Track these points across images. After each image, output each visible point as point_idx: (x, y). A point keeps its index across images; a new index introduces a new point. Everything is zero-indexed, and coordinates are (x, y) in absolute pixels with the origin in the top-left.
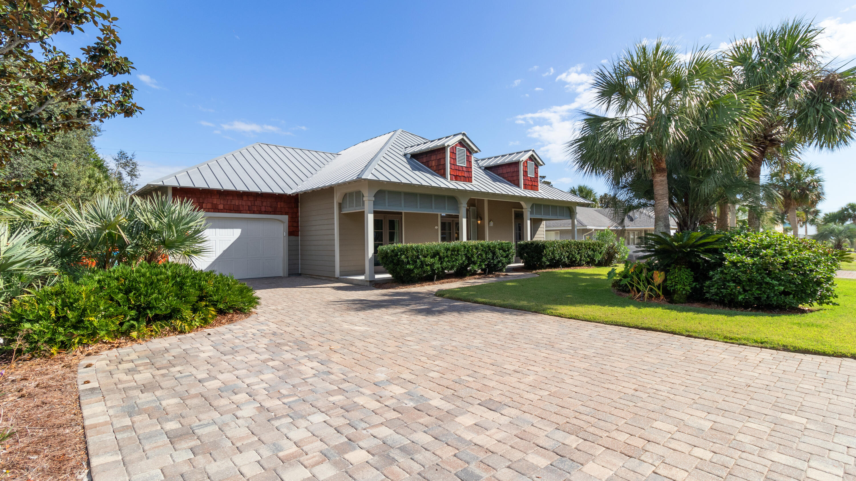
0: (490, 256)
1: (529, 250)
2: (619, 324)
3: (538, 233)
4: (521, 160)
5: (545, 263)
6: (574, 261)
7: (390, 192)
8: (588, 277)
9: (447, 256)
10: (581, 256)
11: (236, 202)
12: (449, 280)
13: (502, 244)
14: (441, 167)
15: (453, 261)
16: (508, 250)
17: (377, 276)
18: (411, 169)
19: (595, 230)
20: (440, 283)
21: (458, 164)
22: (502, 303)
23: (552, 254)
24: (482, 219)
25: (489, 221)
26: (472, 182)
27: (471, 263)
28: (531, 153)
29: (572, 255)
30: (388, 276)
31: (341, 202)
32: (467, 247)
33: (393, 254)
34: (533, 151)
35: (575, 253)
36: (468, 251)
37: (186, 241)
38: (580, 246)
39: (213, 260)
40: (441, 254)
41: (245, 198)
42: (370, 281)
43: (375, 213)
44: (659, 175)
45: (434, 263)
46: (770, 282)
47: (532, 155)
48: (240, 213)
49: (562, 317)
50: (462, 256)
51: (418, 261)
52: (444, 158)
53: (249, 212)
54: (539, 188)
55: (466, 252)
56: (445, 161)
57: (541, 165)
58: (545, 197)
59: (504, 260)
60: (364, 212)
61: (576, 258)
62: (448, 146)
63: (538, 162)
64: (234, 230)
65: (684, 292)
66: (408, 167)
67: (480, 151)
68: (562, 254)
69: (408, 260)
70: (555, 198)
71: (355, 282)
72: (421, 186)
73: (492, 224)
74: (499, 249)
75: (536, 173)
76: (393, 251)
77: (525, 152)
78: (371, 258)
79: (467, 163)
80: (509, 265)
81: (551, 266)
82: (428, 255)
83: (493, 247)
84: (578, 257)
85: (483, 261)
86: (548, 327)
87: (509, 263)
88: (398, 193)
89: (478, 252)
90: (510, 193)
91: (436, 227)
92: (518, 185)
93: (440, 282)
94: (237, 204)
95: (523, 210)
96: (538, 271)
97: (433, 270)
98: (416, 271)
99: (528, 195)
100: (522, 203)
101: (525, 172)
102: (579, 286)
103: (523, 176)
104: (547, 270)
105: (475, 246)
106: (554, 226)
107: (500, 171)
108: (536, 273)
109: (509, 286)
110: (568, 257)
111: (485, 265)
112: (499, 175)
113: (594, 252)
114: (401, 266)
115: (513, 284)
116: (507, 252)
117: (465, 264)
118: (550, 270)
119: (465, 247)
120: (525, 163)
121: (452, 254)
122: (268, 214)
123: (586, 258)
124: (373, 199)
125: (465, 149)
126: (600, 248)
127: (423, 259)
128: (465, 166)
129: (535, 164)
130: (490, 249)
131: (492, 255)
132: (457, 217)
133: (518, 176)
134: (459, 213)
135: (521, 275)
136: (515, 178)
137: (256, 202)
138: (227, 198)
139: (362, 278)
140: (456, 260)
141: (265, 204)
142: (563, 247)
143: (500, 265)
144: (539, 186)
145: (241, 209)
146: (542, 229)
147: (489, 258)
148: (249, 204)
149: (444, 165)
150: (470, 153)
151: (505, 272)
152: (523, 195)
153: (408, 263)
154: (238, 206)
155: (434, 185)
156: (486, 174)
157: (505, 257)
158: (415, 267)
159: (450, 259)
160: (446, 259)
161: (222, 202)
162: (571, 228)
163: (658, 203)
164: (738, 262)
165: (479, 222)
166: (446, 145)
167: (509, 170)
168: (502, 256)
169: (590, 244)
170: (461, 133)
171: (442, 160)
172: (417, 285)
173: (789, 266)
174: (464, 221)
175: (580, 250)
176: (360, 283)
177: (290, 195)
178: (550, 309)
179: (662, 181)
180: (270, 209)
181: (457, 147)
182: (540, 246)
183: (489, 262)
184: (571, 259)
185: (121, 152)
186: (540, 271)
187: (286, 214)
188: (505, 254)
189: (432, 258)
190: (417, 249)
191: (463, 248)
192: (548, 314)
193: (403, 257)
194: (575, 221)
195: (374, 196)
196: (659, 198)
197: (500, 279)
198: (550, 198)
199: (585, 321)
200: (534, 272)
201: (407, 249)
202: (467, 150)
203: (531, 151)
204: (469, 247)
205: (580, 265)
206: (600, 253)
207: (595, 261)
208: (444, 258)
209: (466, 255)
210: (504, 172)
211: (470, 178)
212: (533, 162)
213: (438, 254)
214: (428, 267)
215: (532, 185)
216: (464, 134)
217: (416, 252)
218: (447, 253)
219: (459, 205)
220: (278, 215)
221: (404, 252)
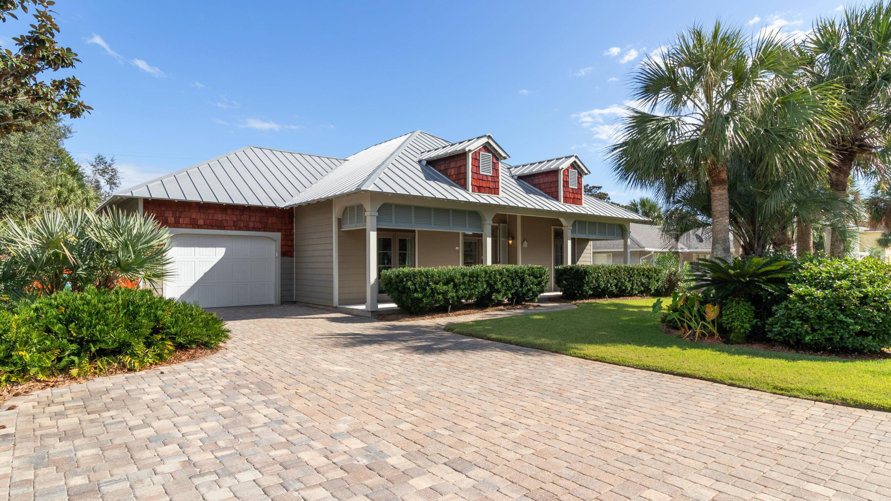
0: (518, 283)
1: (569, 277)
2: (651, 368)
3: (583, 255)
4: (560, 168)
5: (587, 292)
6: (625, 290)
7: (398, 206)
8: (636, 310)
9: (464, 283)
10: (632, 284)
11: (219, 216)
12: (467, 311)
13: (533, 269)
14: (461, 176)
15: (472, 289)
16: (541, 276)
17: (381, 306)
18: (424, 179)
19: (655, 252)
20: (456, 315)
21: (481, 173)
22: (519, 340)
23: (596, 281)
24: (513, 238)
25: (523, 241)
26: (498, 194)
27: (494, 292)
28: (573, 159)
29: (622, 283)
30: (393, 305)
31: (341, 217)
32: (489, 272)
33: (398, 280)
34: (576, 157)
35: (625, 280)
36: (490, 277)
37: (146, 263)
38: (631, 272)
39: (192, 285)
40: (456, 280)
41: (229, 212)
42: (372, 312)
43: (379, 230)
44: (718, 187)
45: (448, 291)
46: (844, 320)
47: (575, 162)
48: (224, 229)
49: (586, 359)
50: (482, 282)
51: (428, 288)
52: (465, 165)
53: (234, 228)
54: (583, 201)
55: (487, 279)
56: (466, 169)
57: (586, 174)
58: (589, 213)
59: (535, 288)
60: (365, 229)
61: (626, 287)
62: (470, 151)
63: (582, 170)
64: (217, 248)
65: (742, 331)
66: (422, 175)
67: (509, 157)
68: (608, 282)
69: (416, 287)
70: (602, 214)
71: (355, 313)
72: (435, 199)
73: (526, 244)
74: (529, 275)
75: (580, 184)
76: (397, 276)
77: (566, 157)
78: (374, 284)
79: (493, 171)
80: (542, 294)
81: (593, 296)
82: (439, 281)
83: (521, 273)
84: (629, 285)
85: (509, 289)
86: (564, 370)
87: (542, 292)
88: (408, 208)
89: (502, 278)
90: (546, 208)
91: (457, 248)
92: (557, 198)
93: (455, 313)
94: (220, 219)
95: (563, 228)
96: (578, 301)
97: (446, 300)
98: (425, 300)
99: (568, 211)
100: (562, 220)
101: (566, 183)
102: (622, 321)
103: (564, 186)
104: (590, 301)
105: (498, 271)
106: (605, 248)
107: (536, 181)
108: (575, 304)
109: (537, 319)
110: (616, 285)
111: (512, 294)
112: (534, 185)
113: (649, 279)
114: (407, 294)
115: (541, 317)
116: (540, 279)
117: (486, 292)
118: (593, 301)
119: (486, 273)
120: (566, 171)
121: (470, 281)
122: (256, 231)
123: (639, 286)
124: (377, 214)
125: (491, 155)
126: (657, 275)
127: (433, 286)
128: (491, 174)
129: (579, 173)
130: (517, 275)
131: (520, 282)
132: (481, 236)
133: (557, 186)
134: (483, 231)
135: (555, 307)
136: (553, 190)
137: (242, 217)
138: (208, 212)
139: (363, 307)
140: (475, 287)
141: (253, 219)
142: (610, 274)
143: (531, 294)
144: (583, 199)
145: (225, 224)
146: (589, 251)
147: (516, 286)
148: (235, 219)
149: (465, 173)
150: (497, 159)
151: (538, 302)
152: (561, 210)
153: (416, 290)
154: (222, 220)
155: (450, 197)
156: (519, 185)
157: (536, 285)
158: (424, 296)
159: (467, 286)
160: (463, 287)
161: (202, 217)
162: (623, 250)
163: (717, 222)
164: (806, 295)
165: (510, 242)
166: (467, 149)
167: (546, 179)
168: (532, 284)
169: (644, 269)
170: (485, 136)
171: (463, 168)
172: (427, 317)
173: (867, 301)
174: (489, 240)
175: (631, 276)
176: (361, 314)
177: (282, 208)
178: (573, 348)
179: (721, 195)
180: (259, 225)
181: (481, 153)
182: (581, 272)
183: (517, 290)
184: (620, 288)
185: (99, 157)
186: (581, 301)
187: (278, 230)
188: (536, 281)
189: (444, 284)
190: (426, 274)
191: (484, 273)
192: (570, 355)
193: (409, 283)
194: (629, 240)
195: (378, 211)
196: (717, 216)
197: (529, 311)
198: (596, 214)
199: (613, 363)
200: (573, 302)
201: (414, 275)
202: (494, 155)
203: (574, 157)
204: (492, 272)
205: (631, 295)
206: (657, 281)
207: (651, 290)
208: (460, 285)
209: (487, 282)
210: (541, 182)
211: (496, 190)
212: (576, 171)
213: (453, 280)
214: (440, 296)
215: (574, 198)
216: (489, 137)
217: (425, 277)
218: (463, 279)
219: (483, 222)
220: (269, 231)
221: (411, 277)
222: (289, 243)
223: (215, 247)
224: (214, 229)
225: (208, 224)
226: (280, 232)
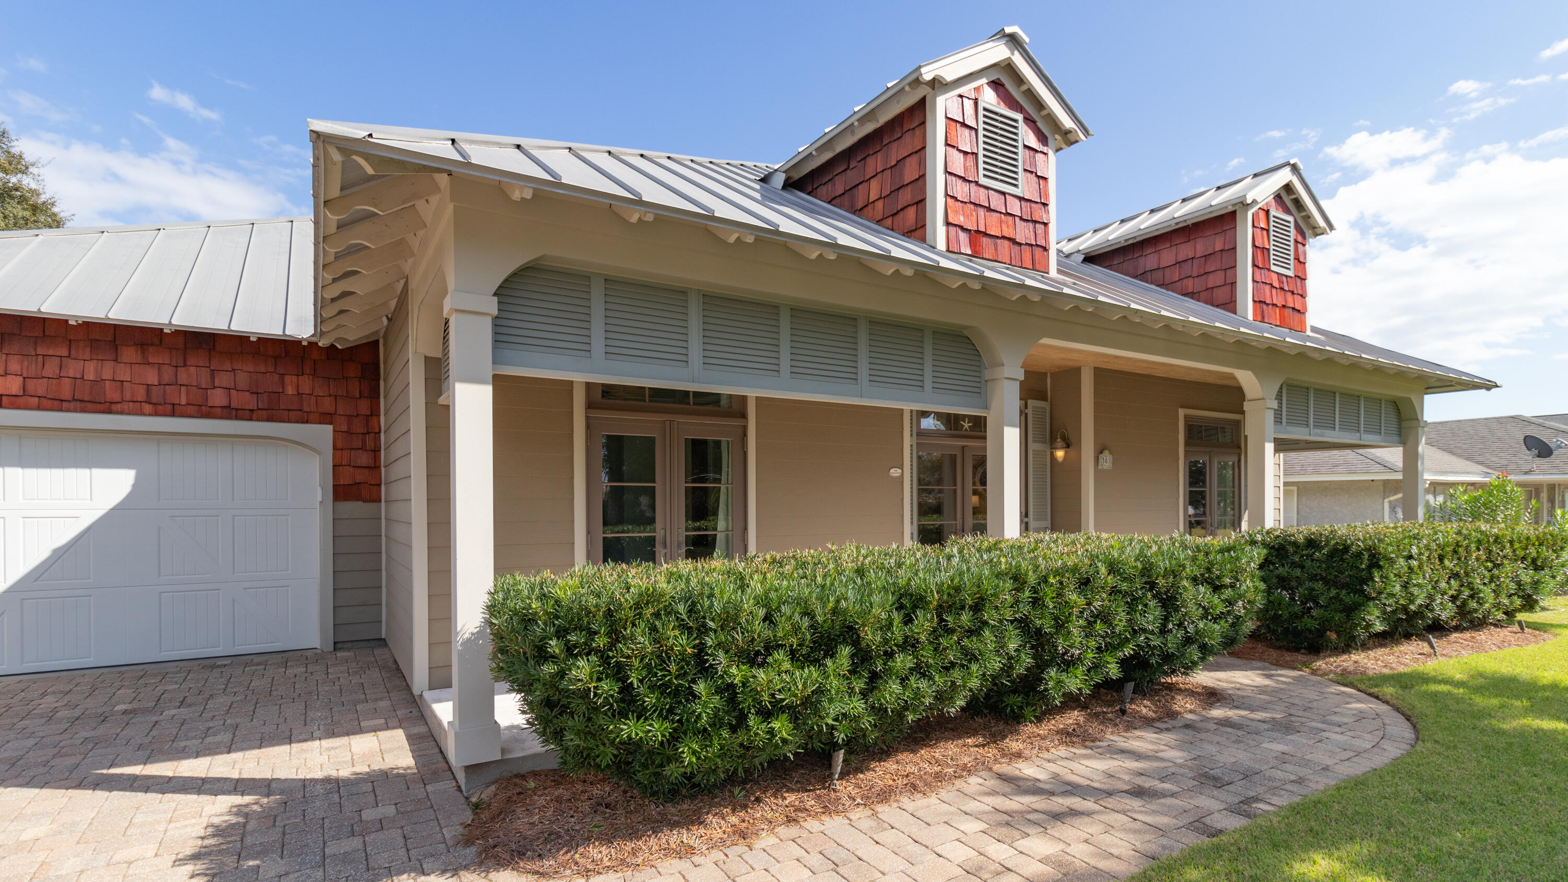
0: (1151, 618)
1: (1298, 572)
4: (1243, 204)
5: (1368, 627)
7: (620, 287)
11: (88, 368)
14: (906, 196)
20: (869, 802)
21: (983, 181)
24: (1070, 446)
25: (1099, 452)
28: (1283, 177)
31: (438, 354)
32: (1032, 579)
34: (1295, 168)
36: (1036, 602)
40: (870, 636)
41: (129, 354)
45: (820, 691)
51: (701, 687)
52: (921, 150)
53: (148, 408)
55: (1025, 609)
56: (922, 164)
57: (1321, 232)
62: (938, 83)
63: (1308, 217)
64: (97, 471)
67: (1086, 132)
69: (626, 689)
71: (444, 741)
73: (1106, 461)
74: (1195, 580)
75: (1301, 261)
78: (479, 634)
79: (1026, 180)
82: (771, 646)
88: (673, 296)
91: (895, 472)
92: (1231, 309)
94: (90, 375)
95: (1245, 409)
100: (1246, 379)
101: (1261, 255)
103: (1254, 268)
107: (1150, 261)
111: (1123, 663)
112: (1142, 276)
117: (1020, 670)
119: (1018, 579)
120: (1262, 215)
121: (939, 629)
122: (237, 418)
124: (492, 306)
125: (1018, 116)
127: (737, 674)
128: (1019, 192)
129: (1299, 226)
130: (1152, 585)
132: (979, 423)
133: (1231, 267)
134: (986, 407)
136: (1215, 279)
137: (181, 371)
141: (224, 379)
142: (1441, 558)
148: (152, 379)
149: (921, 180)
150: (1044, 138)
154: (98, 382)
158: (683, 730)
159: (927, 655)
160: (903, 662)
165: (1060, 454)
166: (927, 78)
167: (1185, 250)
170: (999, 33)
171: (910, 166)
174: (1012, 437)
177: (315, 344)
181: (982, 103)
182: (1359, 555)
187: (325, 418)
188: (1217, 603)
189: (801, 660)
190: (691, 611)
191: (1009, 584)
195: (503, 291)
202: (1029, 119)
203: (1287, 170)
204: (1045, 580)
208: (890, 655)
209: (1023, 624)
210: (1163, 264)
211: (1038, 251)
212: (1290, 219)
213: (850, 633)
214: (776, 725)
215: (1284, 306)
216: (1013, 40)
217: (683, 627)
218: (908, 620)
219: (987, 375)
220: (289, 421)
221: (592, 633)
222: (364, 459)
223: (90, 467)
224: (68, 410)
225: (40, 392)
226: (331, 423)
